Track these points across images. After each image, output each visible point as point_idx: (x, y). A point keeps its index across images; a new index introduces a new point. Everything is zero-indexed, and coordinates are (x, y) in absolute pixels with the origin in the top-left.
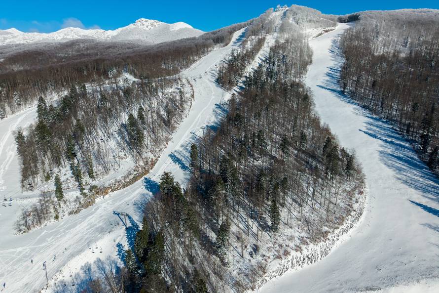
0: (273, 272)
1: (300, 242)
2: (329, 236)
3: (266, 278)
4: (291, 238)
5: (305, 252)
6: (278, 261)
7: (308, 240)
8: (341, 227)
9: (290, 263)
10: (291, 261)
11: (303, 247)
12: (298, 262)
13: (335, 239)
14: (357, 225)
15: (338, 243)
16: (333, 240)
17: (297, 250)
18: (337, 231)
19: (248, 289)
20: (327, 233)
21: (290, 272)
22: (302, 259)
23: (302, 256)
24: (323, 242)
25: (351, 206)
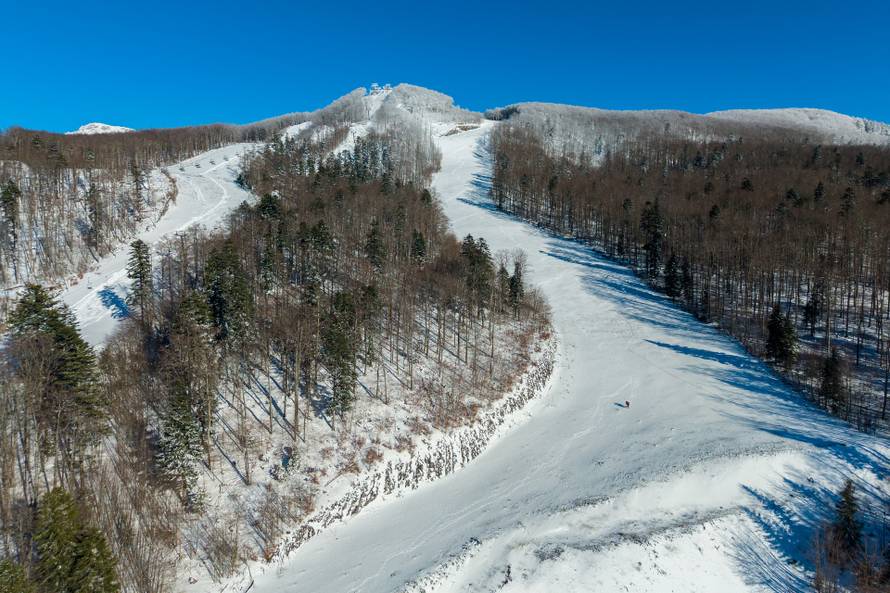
0: (333, 507)
1: (408, 428)
2: (482, 414)
3: (311, 524)
4: (386, 424)
5: (421, 451)
6: (350, 477)
7: (429, 425)
8: (506, 396)
9: (382, 480)
10: (383, 476)
11: (417, 440)
12: (402, 476)
13: (495, 421)
14: (543, 392)
15: (502, 430)
16: (491, 422)
17: (399, 448)
18: (497, 404)
19: (254, 559)
20: (474, 407)
21: (383, 502)
22: (414, 467)
23: (414, 460)
24: (468, 428)
25: (526, 357)
